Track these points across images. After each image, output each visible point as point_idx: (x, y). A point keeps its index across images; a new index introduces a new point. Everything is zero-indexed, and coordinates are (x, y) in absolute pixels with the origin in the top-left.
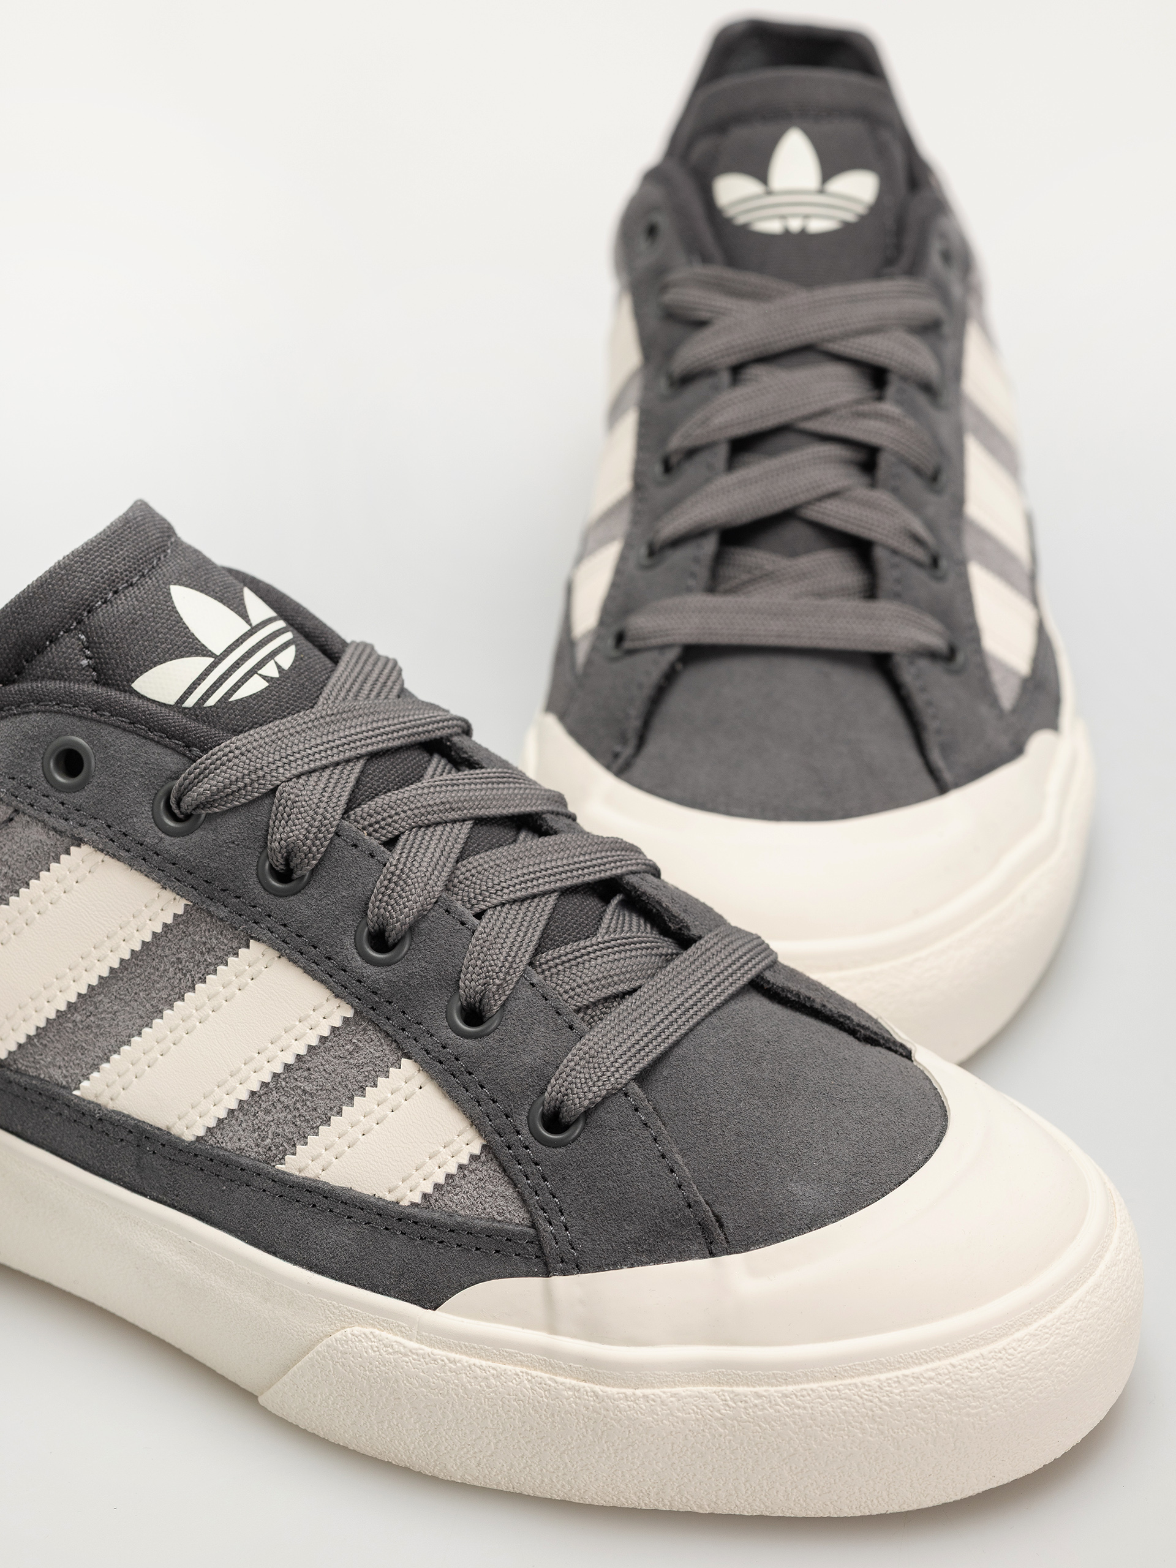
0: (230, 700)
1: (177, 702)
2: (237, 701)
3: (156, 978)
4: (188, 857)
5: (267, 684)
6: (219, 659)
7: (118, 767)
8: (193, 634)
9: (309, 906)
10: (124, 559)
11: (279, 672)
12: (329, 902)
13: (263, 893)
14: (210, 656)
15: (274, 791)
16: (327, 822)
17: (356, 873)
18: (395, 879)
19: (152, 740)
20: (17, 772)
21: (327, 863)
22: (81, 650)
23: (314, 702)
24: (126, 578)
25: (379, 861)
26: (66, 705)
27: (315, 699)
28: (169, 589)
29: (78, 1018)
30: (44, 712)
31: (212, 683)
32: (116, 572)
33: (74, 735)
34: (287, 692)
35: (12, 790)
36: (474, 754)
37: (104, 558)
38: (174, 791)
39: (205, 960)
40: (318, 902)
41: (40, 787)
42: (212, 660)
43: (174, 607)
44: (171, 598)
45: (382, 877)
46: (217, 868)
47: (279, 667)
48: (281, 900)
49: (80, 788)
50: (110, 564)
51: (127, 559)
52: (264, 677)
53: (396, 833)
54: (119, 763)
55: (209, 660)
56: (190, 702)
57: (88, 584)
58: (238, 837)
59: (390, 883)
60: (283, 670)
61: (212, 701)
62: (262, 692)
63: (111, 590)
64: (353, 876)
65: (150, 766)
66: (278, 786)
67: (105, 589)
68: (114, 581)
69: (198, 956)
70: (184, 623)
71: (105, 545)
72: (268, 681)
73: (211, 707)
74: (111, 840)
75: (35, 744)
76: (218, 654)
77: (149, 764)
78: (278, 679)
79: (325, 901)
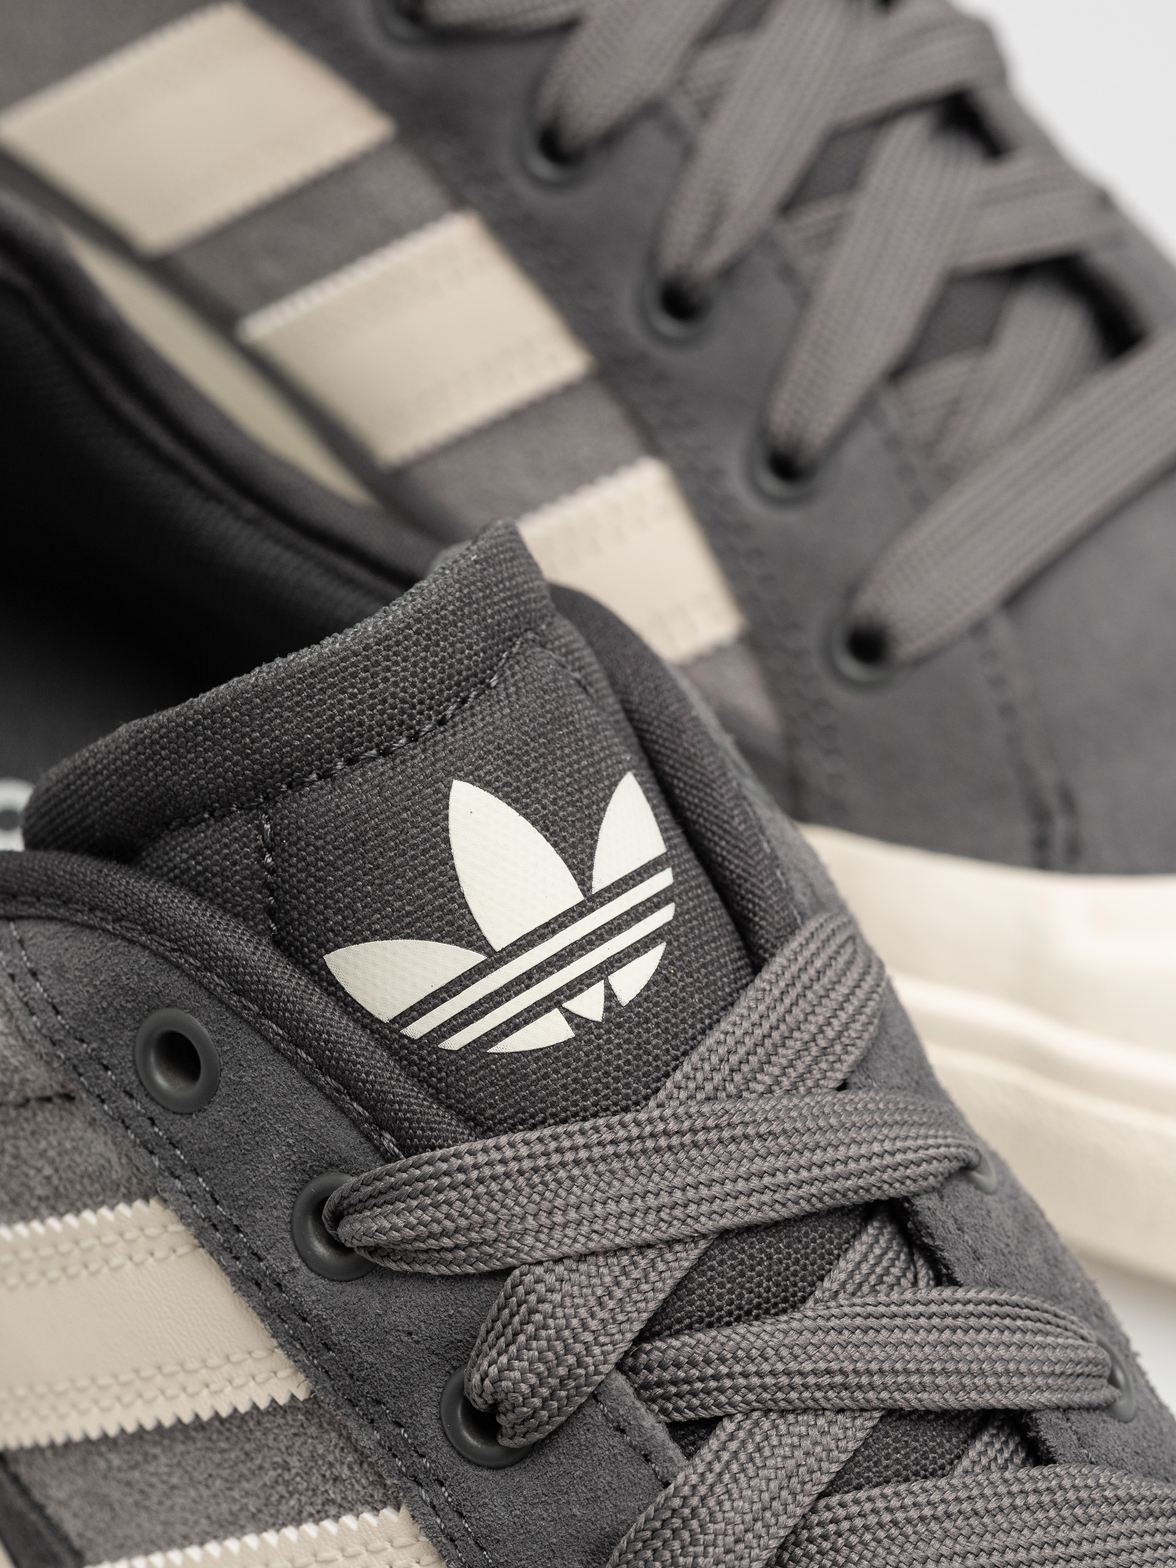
0: (491, 1050)
1: (394, 1021)
2: (502, 1055)
3: (246, 1472)
4: (329, 1322)
5: (571, 1034)
6: (496, 960)
7: (253, 1110)
8: (462, 896)
9: (509, 1506)
10: (384, 701)
11: (607, 1009)
12: (545, 1515)
13: (440, 1441)
14: (479, 949)
15: (508, 1271)
16: (589, 1360)
17: (609, 1483)
18: (677, 1522)
19: (321, 1089)
20: (90, 1034)
21: (563, 1441)
22: (259, 849)
23: (654, 1086)
24: (377, 739)
25: (656, 1474)
26: (191, 960)
27: (658, 1080)
28: (450, 788)
29: (116, 1461)
30: (155, 954)
31: (467, 1005)
32: (361, 724)
33: (194, 1015)
34: (604, 1057)
35: (76, 1062)
36: (946, 1247)
37: (343, 691)
38: (335, 1196)
39: (326, 1491)
40: (527, 1506)
41: (123, 1077)
42: (480, 958)
43: (446, 830)
44: (447, 807)
45: (651, 1509)
46: (372, 1365)
47: (610, 996)
48: (467, 1467)
49: (188, 1110)
50: (352, 707)
51: (391, 701)
52: (570, 1017)
53: (717, 1412)
54: (255, 1105)
55: (475, 958)
56: (417, 1029)
57: (299, 737)
58: (419, 1328)
59: (663, 1527)
60: (619, 1004)
61: (456, 1042)
62: (557, 1047)
63: (341, 756)
64: (600, 1486)
65: (306, 1133)
66: (514, 1268)
67: (330, 753)
68: (351, 740)
69: (316, 1479)
70: (453, 868)
71: (354, 665)
72: (576, 1027)
73: (450, 1052)
74: (214, 1226)
75: (128, 1001)
76: (498, 948)
77: (305, 1129)
78: (598, 1025)
79: (539, 1510)
